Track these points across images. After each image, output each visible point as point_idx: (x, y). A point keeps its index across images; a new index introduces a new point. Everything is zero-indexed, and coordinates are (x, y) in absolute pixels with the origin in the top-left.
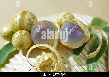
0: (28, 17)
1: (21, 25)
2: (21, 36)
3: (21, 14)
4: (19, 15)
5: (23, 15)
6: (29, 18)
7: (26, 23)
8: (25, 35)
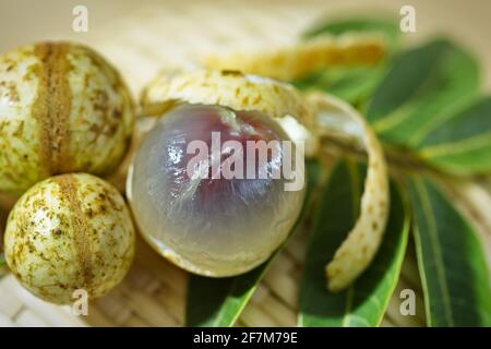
0: (87, 85)
1: (56, 145)
2: (76, 221)
3: (35, 70)
4: (27, 78)
5: (50, 72)
6: (96, 87)
7: (85, 127)
8: (103, 209)
